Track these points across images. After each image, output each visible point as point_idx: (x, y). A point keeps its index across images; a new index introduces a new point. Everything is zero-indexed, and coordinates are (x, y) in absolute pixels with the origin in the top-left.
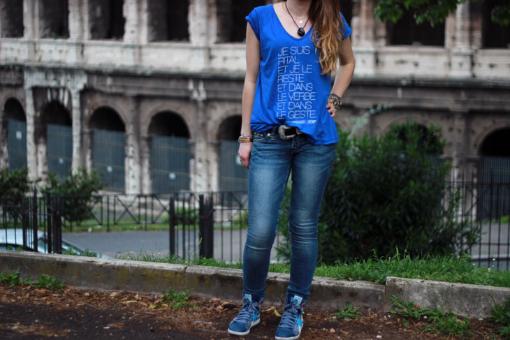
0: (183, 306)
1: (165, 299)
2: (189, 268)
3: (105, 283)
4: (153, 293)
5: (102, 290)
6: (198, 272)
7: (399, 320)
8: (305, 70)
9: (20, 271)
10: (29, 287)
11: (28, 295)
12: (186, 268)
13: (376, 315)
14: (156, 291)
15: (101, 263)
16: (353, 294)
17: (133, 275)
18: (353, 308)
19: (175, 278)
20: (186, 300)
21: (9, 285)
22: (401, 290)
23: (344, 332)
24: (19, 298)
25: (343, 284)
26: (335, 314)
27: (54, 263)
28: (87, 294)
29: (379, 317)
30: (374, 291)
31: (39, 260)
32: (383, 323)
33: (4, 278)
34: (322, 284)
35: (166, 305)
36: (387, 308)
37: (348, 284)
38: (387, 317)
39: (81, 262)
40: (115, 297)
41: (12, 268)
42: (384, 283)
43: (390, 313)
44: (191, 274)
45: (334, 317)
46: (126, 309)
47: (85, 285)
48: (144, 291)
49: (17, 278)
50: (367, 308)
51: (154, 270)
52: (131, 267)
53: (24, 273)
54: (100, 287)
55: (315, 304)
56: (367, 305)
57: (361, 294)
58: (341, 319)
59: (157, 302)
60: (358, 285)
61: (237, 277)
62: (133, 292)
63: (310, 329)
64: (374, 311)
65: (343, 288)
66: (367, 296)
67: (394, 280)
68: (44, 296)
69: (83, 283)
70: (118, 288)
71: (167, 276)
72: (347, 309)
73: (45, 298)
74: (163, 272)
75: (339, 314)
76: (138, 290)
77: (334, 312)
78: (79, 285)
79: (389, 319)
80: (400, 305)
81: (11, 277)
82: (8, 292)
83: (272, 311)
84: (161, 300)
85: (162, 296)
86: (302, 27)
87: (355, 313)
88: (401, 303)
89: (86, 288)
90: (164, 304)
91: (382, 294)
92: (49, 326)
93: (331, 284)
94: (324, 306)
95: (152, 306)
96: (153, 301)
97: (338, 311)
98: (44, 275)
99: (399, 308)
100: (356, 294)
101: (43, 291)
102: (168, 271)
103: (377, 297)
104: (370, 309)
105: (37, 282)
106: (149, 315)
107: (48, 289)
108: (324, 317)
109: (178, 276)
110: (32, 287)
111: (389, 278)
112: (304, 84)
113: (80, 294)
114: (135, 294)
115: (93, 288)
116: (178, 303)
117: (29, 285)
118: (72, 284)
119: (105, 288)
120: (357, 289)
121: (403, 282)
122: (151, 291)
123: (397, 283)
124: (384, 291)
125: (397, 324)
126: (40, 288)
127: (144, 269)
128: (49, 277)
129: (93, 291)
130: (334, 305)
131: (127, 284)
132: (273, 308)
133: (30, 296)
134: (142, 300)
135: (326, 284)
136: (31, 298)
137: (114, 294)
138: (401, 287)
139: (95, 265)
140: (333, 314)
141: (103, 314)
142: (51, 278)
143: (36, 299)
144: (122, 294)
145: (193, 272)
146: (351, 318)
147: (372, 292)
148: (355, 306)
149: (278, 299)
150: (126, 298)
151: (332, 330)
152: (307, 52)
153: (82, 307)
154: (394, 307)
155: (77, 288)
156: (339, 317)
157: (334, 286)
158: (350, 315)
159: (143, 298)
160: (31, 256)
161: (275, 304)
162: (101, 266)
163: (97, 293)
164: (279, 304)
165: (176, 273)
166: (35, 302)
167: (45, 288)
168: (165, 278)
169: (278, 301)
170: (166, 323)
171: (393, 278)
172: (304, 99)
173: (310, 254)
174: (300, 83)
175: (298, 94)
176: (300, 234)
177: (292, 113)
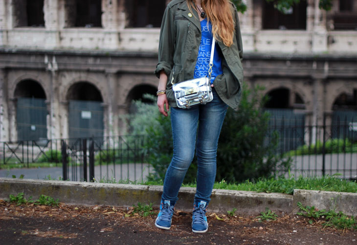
0: (150, 215)
1: (135, 210)
2: (150, 187)
3: (89, 200)
4: (125, 206)
5: (86, 205)
6: (158, 190)
7: (305, 219)
8: (206, 43)
9: (24, 193)
10: (32, 205)
11: (33, 210)
12: (149, 187)
13: (288, 216)
14: (127, 204)
15: (85, 186)
16: (271, 202)
17: (109, 193)
18: (271, 212)
19: (141, 195)
20: (151, 210)
21: (16, 204)
22: (304, 198)
23: (269, 229)
24: (28, 212)
25: (263, 195)
26: (259, 216)
27: (50, 186)
28: (76, 208)
29: (290, 218)
30: (286, 200)
31: (38, 185)
32: (294, 222)
33: (13, 199)
34: (248, 195)
35: (137, 214)
36: (295, 212)
37: (267, 195)
38: (296, 218)
39: (70, 185)
40: (98, 210)
41: (18, 191)
42: (292, 194)
43: (298, 215)
44: (152, 191)
45: (259, 219)
46: (109, 218)
47: (74, 202)
48: (118, 205)
49: (22, 198)
50: (281, 212)
51: (125, 189)
52: (108, 188)
53: (27, 194)
54: (85, 203)
55: (244, 210)
56: (280, 210)
57: (276, 202)
58: (264, 220)
59: (129, 212)
60: (273, 196)
61: (187, 193)
62: (110, 206)
63: (245, 227)
64: (287, 213)
65: (264, 198)
66: (281, 204)
67: (299, 192)
68: (46, 211)
69: (72, 200)
70: (98, 204)
71: (135, 193)
72: (267, 213)
73: (47, 212)
74: (132, 190)
75: (262, 216)
76: (113, 204)
77: (258, 215)
78: (69, 202)
79: (298, 219)
80: (304, 209)
81: (17, 198)
82: (18, 209)
83: (214, 216)
84: (133, 211)
85: (132, 208)
87: (273, 216)
88: (305, 208)
89: (74, 204)
90: (135, 214)
91: (291, 202)
92: (61, 231)
93: (255, 196)
94: (250, 211)
95: (127, 216)
96: (126, 212)
97: (260, 215)
98: (43, 195)
99: (304, 211)
100: (273, 202)
101: (43, 207)
102: (135, 190)
103: (288, 204)
104: (283, 212)
105: (38, 201)
106: (126, 221)
107: (47, 205)
108: (252, 219)
109: (143, 193)
110: (34, 205)
111: (296, 190)
112: (206, 52)
113: (72, 208)
114: (112, 207)
115: (80, 204)
116: (146, 213)
117: (31, 203)
118: (64, 202)
119: (88, 204)
120: (274, 199)
121: (306, 193)
122: (123, 205)
123: (302, 194)
124: (292, 199)
125: (304, 223)
126: (41, 205)
127: (118, 189)
128: (46, 197)
129: (80, 206)
130: (257, 211)
131: (105, 200)
132: (214, 214)
133: (35, 211)
134: (118, 211)
135: (252, 196)
136: (37, 212)
137: (96, 208)
138: (304, 196)
139: (81, 187)
140: (257, 217)
141: (93, 222)
142: (48, 198)
143: (40, 213)
144: (102, 207)
145: (154, 190)
146: (271, 219)
147: (284, 201)
148: (272, 211)
149: (216, 207)
150: (106, 211)
151: (261, 228)
152: (206, 30)
153: (76, 218)
154: (300, 210)
155: (68, 204)
156: (263, 219)
157: (257, 197)
158: (270, 217)
159: (118, 210)
160: (32, 182)
161: (215, 211)
162: (86, 188)
163: (83, 207)
164: (217, 211)
165: (142, 191)
166: (41, 215)
167: (45, 205)
168: (133, 195)
169: (217, 209)
170: (141, 227)
171: (299, 190)
172: (206, 63)
173: (212, 171)
174: (202, 52)
175: (201, 60)
176: (205, 157)
177: (198, 73)
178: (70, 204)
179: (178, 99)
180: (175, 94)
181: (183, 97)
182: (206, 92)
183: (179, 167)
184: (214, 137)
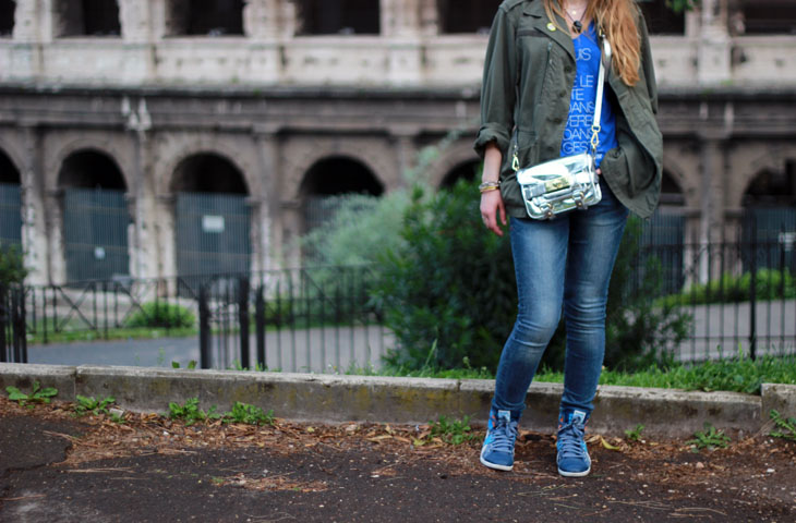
0: (465, 440)
1: (433, 431)
2: (463, 383)
3: (335, 411)
4: (411, 423)
5: (329, 423)
6: (480, 389)
7: (787, 445)
8: (584, 83)
9: (200, 398)
10: (218, 423)
11: (223, 434)
12: (459, 384)
13: (752, 440)
14: (414, 420)
15: (327, 382)
16: (715, 411)
17: (378, 398)
18: (716, 431)
19: (445, 399)
20: (467, 431)
21: (185, 421)
22: (785, 401)
23: (716, 467)
24: (212, 439)
25: (699, 397)
26: (692, 441)
27: (253, 384)
28: (310, 429)
29: (756, 444)
30: (746, 405)
31: (228, 382)
32: (766, 450)
33: (177, 411)
34: (668, 398)
35: (439, 440)
36: (766, 430)
37: (706, 397)
38: (769, 442)
39: (295, 381)
40: (356, 431)
41: (186, 395)
42: (758, 392)
43: (772, 437)
44: (468, 392)
45: (693, 446)
46: (382, 448)
47: (303, 416)
48: (396, 420)
49: (197, 410)
50: (737, 431)
51: (412, 388)
52: (376, 386)
53: (205, 401)
54: (327, 417)
55: (659, 428)
56: (735, 426)
57: (726, 411)
58: (703, 448)
59: (422, 436)
60: (720, 397)
61: (540, 394)
62: (379, 424)
63: (666, 464)
64: (748, 434)
65: (700, 403)
66: (737, 414)
67: (774, 388)
68: (247, 435)
69: (300, 412)
70: (355, 419)
71: (432, 396)
72: (709, 434)
73: (251, 438)
74: (425, 390)
75: (697, 441)
76: (386, 420)
77: (689, 439)
78: (293, 416)
79: (773, 446)
80: (784, 425)
81: (185, 410)
82: (188, 431)
83: (599, 442)
84: (429, 433)
85: (426, 427)
86: (578, 19)
87: (721, 439)
88: (787, 422)
89: (305, 420)
90: (435, 439)
91: (758, 409)
92: (291, 477)
93: (682, 399)
94: (672, 430)
95: (418, 443)
96: (415, 434)
97: (694, 437)
98: (239, 404)
99: (784, 428)
100: (719, 411)
101: (242, 427)
102: (432, 390)
103: (750, 414)
104: (741, 432)
105: (231, 414)
106: (420, 455)
107: (248, 424)
108: (677, 446)
109: (449, 396)
110: (223, 423)
111: (766, 386)
112: (584, 102)
113: (301, 429)
114: (385, 426)
115: (315, 420)
116: (458, 437)
117: (215, 420)
118: (284, 415)
119: (333, 420)
120: (721, 403)
121: (787, 391)
122: (406, 421)
123: (779, 392)
124: (760, 404)
125: (786, 452)
126: (236, 423)
127: (396, 388)
128: (246, 407)
129: (317, 424)
130: (686, 429)
131: (370, 412)
132: (597, 437)
133: (227, 436)
134: (397, 434)
135: (675, 398)
136: (231, 439)
137: (351, 428)
138: (785, 397)
139: (319, 385)
140: (687, 443)
141: (350, 457)
142: (249, 408)
143: (238, 440)
144: (364, 426)
145: (472, 388)
146: (717, 446)
147: (742, 407)
148: (718, 430)
149: (601, 423)
150: (373, 433)
151: (700, 465)
152: (586, 57)
153: (314, 449)
154: (777, 427)
155: (291, 421)
156: (701, 445)
157: (686, 401)
158: (713, 441)
159: (398, 431)
160: (216, 376)
161: (598, 430)
162: (328, 386)
163: (323, 427)
164: (604, 431)
165: (446, 392)
166: (240, 445)
167: (244, 423)
168: (428, 399)
169: (602, 426)
170: (453, 466)
171: (772, 385)
172: (586, 125)
173: (596, 348)
174: (578, 102)
175: (576, 118)
176: (584, 319)
177: (569, 146)
178: (296, 421)
179: (530, 200)
180: (523, 190)
181: (541, 195)
182: (588, 184)
183: (531, 341)
184: (601, 277)
